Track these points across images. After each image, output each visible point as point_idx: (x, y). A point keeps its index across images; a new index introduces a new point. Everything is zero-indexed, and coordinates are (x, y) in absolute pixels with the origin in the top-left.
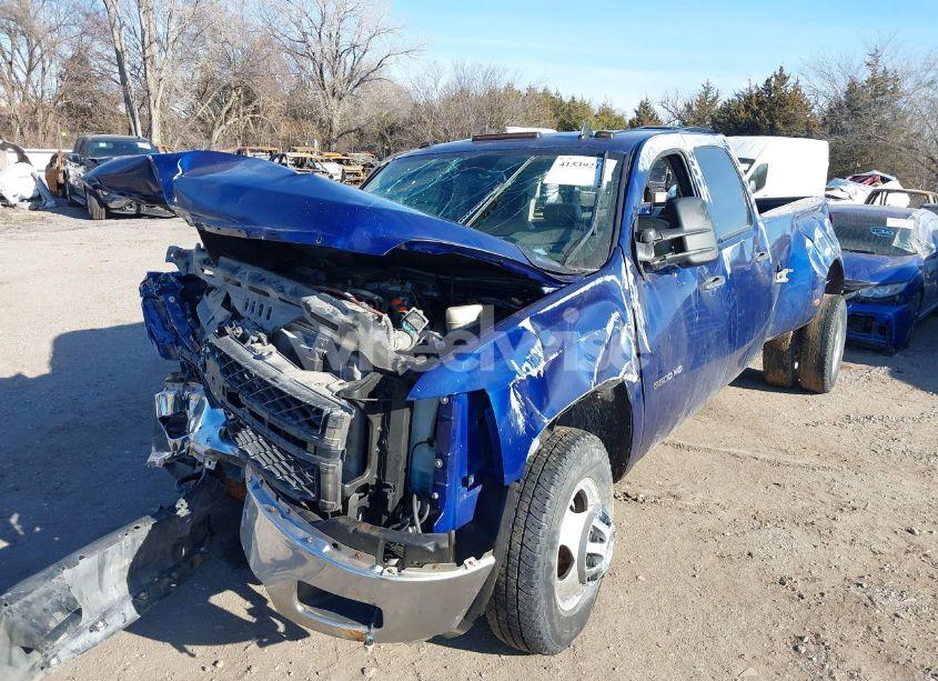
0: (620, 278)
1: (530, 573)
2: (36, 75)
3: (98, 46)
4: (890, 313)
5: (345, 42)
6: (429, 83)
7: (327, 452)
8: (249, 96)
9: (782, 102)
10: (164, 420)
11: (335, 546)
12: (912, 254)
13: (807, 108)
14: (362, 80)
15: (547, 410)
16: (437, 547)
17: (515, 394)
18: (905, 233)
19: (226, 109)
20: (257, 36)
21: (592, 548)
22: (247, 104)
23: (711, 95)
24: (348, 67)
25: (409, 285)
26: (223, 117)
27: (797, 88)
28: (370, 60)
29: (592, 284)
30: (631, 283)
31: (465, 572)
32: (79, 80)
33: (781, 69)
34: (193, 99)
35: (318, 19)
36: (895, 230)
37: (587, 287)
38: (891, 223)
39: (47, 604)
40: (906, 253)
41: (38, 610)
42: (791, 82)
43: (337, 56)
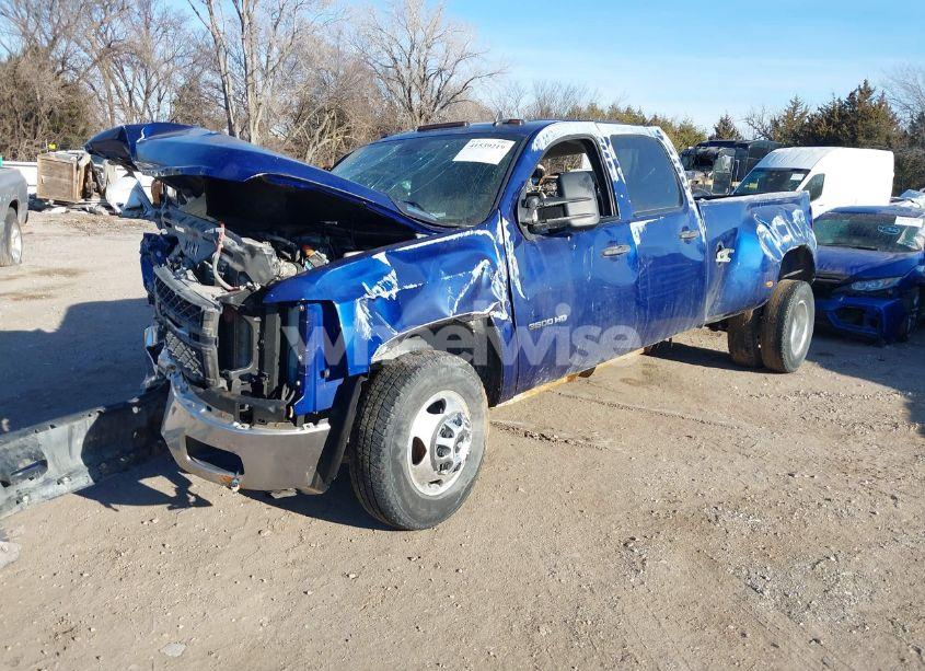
0: (495, 234)
1: (379, 450)
2: (153, 100)
3: (207, 75)
4: (882, 305)
5: (433, 65)
6: (510, 103)
7: (207, 341)
8: (341, 119)
9: (866, 115)
10: (149, 348)
11: (209, 409)
12: (915, 251)
13: (893, 121)
14: (448, 102)
15: (398, 325)
16: (277, 409)
17: (362, 308)
18: (913, 231)
19: (320, 130)
20: (352, 62)
21: (442, 441)
22: (339, 125)
23: (799, 110)
24: (436, 90)
25: (328, 238)
26: (317, 138)
27: (882, 101)
28: (456, 82)
29: (461, 235)
30: (507, 239)
31: (303, 432)
32: (189, 107)
33: (866, 83)
34: (290, 121)
35: (407, 47)
36: (902, 228)
37: (454, 237)
38: (899, 221)
39: (20, 452)
40: (910, 250)
41: (12, 455)
42: (875, 96)
43: (424, 79)
